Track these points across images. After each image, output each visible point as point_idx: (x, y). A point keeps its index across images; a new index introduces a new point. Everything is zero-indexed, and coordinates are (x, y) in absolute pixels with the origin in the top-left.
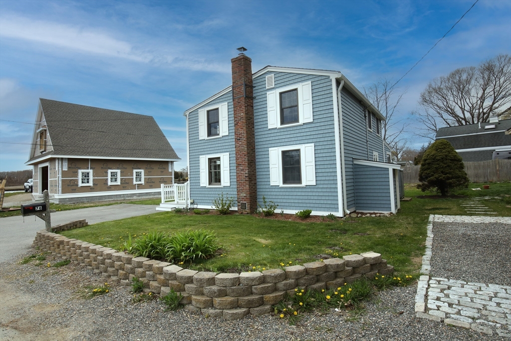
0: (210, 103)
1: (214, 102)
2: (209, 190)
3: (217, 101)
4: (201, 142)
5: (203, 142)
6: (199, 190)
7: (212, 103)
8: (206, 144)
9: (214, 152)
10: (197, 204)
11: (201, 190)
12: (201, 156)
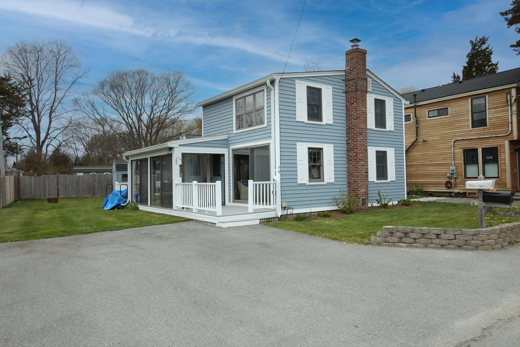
0: (311, 79)
1: (316, 79)
2: (309, 188)
3: (319, 80)
4: (298, 124)
5: (301, 124)
6: (295, 188)
7: (314, 79)
8: (305, 129)
9: (315, 140)
10: (292, 209)
11: (298, 188)
12: (298, 144)
